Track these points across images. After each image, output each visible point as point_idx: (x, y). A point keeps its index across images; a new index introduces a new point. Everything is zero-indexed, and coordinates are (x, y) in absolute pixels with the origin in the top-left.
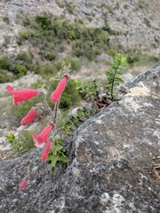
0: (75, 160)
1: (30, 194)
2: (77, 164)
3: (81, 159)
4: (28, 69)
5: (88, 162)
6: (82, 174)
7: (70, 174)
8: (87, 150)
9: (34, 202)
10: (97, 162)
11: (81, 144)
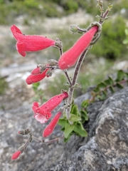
0: (93, 140)
1: (38, 153)
2: (94, 146)
3: (101, 141)
4: (80, 6)
5: (109, 147)
6: (96, 162)
7: (80, 158)
8: (113, 131)
9: (40, 163)
10: (122, 151)
11: (107, 120)
